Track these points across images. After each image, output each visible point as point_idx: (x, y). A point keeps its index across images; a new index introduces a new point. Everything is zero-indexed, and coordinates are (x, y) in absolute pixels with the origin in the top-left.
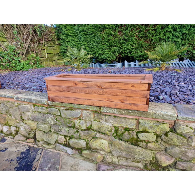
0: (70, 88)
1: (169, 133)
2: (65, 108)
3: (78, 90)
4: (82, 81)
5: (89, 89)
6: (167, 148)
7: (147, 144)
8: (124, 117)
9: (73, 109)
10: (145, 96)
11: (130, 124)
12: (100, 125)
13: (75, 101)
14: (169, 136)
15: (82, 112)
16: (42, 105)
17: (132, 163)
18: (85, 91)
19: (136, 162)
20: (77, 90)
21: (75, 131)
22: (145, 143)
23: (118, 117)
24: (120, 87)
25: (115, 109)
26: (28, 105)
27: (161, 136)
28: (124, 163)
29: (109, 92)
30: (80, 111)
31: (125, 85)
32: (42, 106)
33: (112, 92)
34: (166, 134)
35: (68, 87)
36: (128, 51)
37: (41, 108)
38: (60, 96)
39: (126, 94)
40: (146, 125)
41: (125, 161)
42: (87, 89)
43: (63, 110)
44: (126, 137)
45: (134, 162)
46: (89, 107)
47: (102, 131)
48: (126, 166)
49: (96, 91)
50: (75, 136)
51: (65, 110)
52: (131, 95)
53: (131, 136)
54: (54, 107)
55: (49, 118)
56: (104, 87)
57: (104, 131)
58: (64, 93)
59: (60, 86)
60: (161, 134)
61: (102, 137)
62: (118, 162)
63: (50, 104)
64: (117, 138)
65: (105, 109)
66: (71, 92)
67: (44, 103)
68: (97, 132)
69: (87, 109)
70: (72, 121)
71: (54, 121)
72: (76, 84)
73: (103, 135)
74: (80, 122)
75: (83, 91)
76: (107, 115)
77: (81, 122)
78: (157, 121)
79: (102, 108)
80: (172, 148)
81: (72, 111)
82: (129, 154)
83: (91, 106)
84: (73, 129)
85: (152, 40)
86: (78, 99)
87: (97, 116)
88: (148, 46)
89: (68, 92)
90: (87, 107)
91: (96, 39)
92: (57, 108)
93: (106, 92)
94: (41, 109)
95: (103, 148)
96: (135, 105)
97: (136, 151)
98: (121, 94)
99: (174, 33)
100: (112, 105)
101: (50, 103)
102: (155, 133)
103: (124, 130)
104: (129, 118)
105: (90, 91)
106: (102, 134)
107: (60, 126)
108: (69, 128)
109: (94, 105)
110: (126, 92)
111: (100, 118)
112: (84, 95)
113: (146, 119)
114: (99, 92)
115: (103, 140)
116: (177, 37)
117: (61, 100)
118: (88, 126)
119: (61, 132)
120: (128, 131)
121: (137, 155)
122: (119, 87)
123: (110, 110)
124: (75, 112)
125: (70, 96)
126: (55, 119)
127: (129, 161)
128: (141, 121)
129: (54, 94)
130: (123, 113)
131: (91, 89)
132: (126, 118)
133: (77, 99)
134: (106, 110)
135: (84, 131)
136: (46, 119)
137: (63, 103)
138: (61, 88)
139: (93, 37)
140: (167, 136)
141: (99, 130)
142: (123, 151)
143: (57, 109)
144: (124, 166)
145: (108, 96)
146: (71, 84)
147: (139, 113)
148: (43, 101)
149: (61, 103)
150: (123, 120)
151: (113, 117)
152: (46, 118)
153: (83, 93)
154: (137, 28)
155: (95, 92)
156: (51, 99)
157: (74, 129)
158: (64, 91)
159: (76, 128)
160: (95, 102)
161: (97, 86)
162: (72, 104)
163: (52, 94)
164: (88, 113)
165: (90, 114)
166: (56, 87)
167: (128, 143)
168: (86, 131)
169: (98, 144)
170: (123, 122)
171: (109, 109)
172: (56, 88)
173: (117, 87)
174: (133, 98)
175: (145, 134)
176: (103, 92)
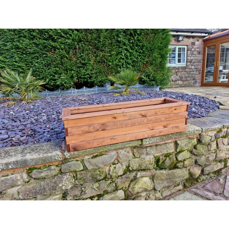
0: (106, 125)
1: (197, 146)
2: (92, 156)
3: (117, 125)
4: (124, 112)
5: (132, 120)
6: (196, 159)
7: (183, 163)
8: (164, 144)
9: (103, 153)
10: (184, 117)
11: (170, 148)
12: (141, 161)
13: (112, 140)
14: (198, 149)
15: (117, 153)
16: (47, 165)
17: (174, 189)
18: (127, 124)
19: (177, 186)
20: (115, 126)
21: (109, 182)
22: (182, 163)
23: (159, 144)
24: (165, 112)
25: (157, 137)
26: (12, 174)
27: (192, 151)
28: (168, 193)
29: (153, 120)
30: (115, 152)
31: (169, 109)
32: (49, 166)
33: (157, 119)
34: (195, 147)
35: (103, 124)
36: (88, 76)
37: (46, 170)
38: (89, 140)
39: (170, 118)
40: (183, 145)
41: (167, 190)
42: (129, 121)
43: (88, 159)
44: (168, 163)
45: (175, 187)
46: (129, 143)
47: (143, 167)
48: (170, 195)
49: (140, 121)
50: (109, 189)
51: (92, 158)
52: (174, 119)
53: (172, 160)
54: (73, 159)
55: (64, 181)
56: (149, 115)
57: (145, 167)
58: (95, 134)
59: (89, 126)
60: (192, 149)
61: (144, 174)
62: (162, 195)
63: (69, 158)
64: (158, 169)
65: (147, 140)
66: (107, 129)
67: (57, 158)
68: (136, 171)
69: (127, 146)
70: (103, 170)
71: (71, 182)
72: (115, 118)
73: (144, 173)
74: (115, 168)
75: (124, 124)
76: (149, 146)
77: (117, 167)
78: (189, 138)
79: (144, 140)
80: (200, 158)
81: (103, 156)
82: (170, 181)
83: (131, 142)
84: (105, 181)
85: (110, 65)
86: (117, 137)
87: (137, 151)
88: (106, 71)
89: (103, 130)
90: (127, 143)
91: (41, 60)
92: (78, 159)
93: (151, 121)
94: (46, 172)
95: (145, 188)
96: (176, 127)
97: (176, 174)
98: (165, 119)
99: (126, 60)
100: (156, 133)
101: (69, 155)
102: (188, 150)
103: (165, 157)
104: (169, 143)
105: (133, 123)
106: (142, 172)
107: (83, 186)
108: (99, 183)
109: (137, 139)
110: (170, 117)
111: (140, 152)
112: (125, 129)
113: (181, 139)
114: (143, 121)
115: (144, 178)
116: (129, 64)
117: (90, 145)
118: (124, 169)
119: (86, 193)
120: (168, 156)
121: (178, 178)
122: (163, 113)
123: (152, 140)
124: (107, 156)
125: (104, 136)
126: (72, 178)
127: (171, 189)
128: (178, 142)
129: (79, 139)
130: (165, 139)
131: (133, 120)
132: (166, 143)
133: (114, 137)
134: (149, 140)
135: (120, 177)
136: (58, 185)
137: (93, 149)
138: (92, 127)
139: (36, 58)
140: (196, 149)
141: (140, 168)
142: (165, 180)
143: (78, 161)
144: (168, 196)
145: (152, 124)
146: (108, 119)
147: (177, 135)
148: (54, 156)
149: (89, 149)
150: (164, 146)
151: (155, 147)
152: (58, 182)
153: (124, 126)
154: (93, 53)
155: (138, 123)
156: (72, 148)
157: (107, 180)
158: (97, 130)
159: (108, 178)
160: (138, 135)
161: (142, 115)
162: (106, 146)
163: (75, 140)
164: (125, 151)
165: (128, 152)
166: (84, 127)
167: (167, 169)
168: (123, 176)
169: (140, 186)
170: (164, 149)
171: (151, 138)
172: (82, 130)
173: (162, 113)
174: (175, 121)
175: (182, 153)
176: (147, 121)
